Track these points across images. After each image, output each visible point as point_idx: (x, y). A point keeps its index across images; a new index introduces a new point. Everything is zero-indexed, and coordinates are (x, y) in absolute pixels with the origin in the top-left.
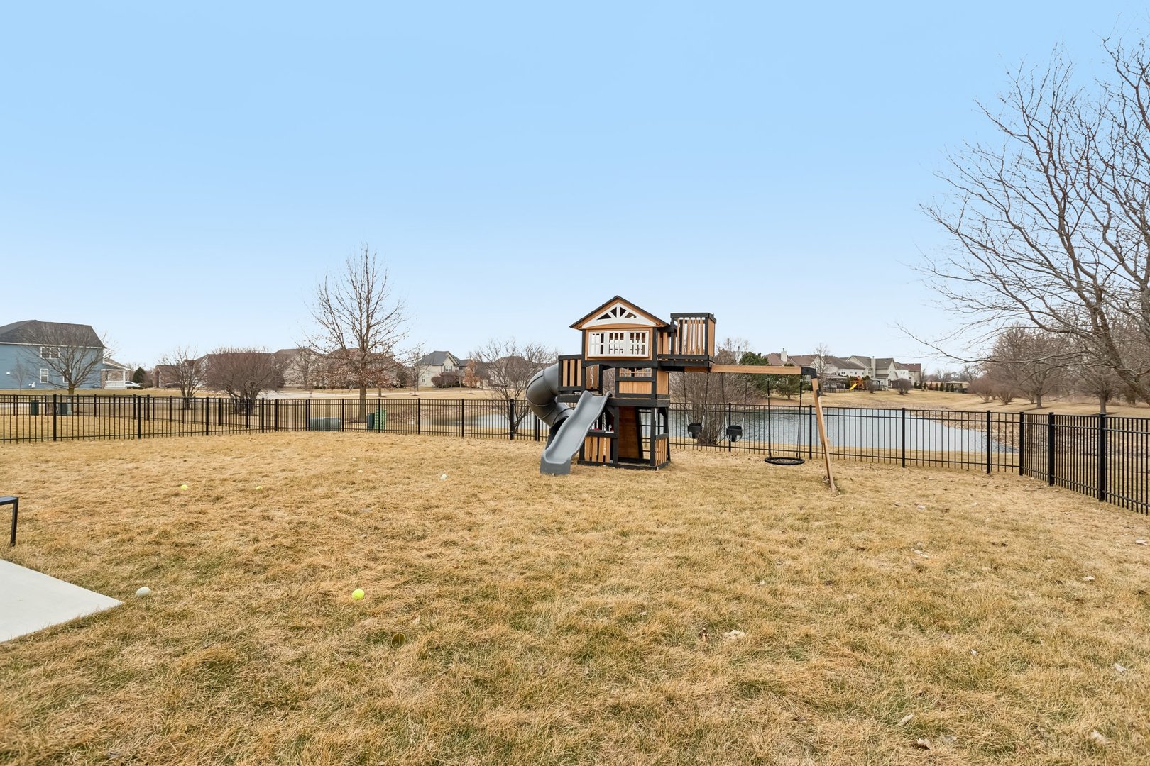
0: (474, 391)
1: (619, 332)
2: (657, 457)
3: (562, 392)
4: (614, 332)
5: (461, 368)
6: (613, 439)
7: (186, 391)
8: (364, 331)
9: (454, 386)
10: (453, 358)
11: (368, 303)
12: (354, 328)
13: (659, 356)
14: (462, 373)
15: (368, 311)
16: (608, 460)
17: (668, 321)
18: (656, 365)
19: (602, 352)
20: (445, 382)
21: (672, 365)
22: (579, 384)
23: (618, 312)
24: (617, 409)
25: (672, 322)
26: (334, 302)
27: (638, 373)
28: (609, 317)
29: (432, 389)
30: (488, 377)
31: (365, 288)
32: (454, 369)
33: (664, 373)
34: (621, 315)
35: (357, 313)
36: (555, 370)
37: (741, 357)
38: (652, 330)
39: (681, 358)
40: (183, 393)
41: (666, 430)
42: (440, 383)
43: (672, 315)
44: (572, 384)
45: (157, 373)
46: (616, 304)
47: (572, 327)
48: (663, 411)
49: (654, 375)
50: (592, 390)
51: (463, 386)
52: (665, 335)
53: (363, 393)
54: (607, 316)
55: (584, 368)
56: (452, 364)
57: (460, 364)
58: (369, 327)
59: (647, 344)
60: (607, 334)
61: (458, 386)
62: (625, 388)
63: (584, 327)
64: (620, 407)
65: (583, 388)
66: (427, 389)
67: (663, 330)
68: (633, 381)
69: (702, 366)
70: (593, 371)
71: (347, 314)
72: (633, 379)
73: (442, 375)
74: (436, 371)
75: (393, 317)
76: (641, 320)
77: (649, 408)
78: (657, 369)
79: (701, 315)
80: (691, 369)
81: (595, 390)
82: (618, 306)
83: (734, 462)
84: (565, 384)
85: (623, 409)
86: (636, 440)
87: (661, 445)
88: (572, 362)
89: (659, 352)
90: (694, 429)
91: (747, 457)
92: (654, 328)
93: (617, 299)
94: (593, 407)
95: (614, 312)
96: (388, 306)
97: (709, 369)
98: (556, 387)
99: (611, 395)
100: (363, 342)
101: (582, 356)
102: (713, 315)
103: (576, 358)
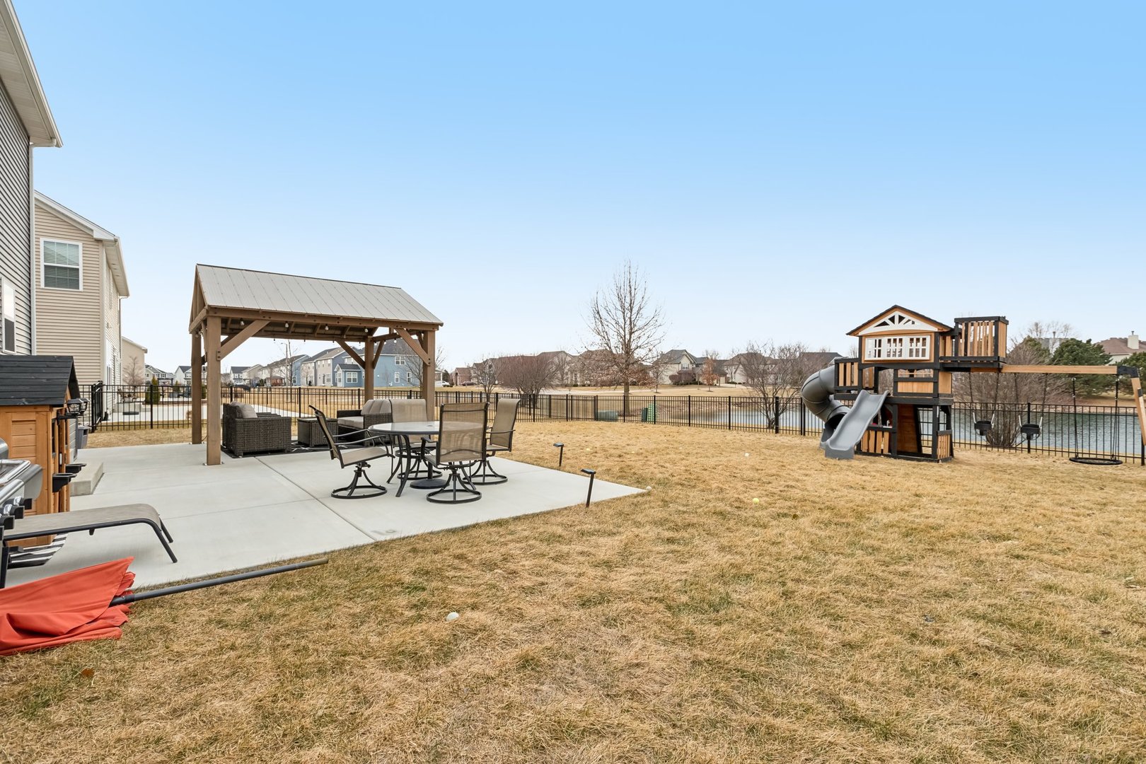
0: (712, 389)
1: (898, 338)
2: (939, 452)
3: (838, 391)
4: (892, 338)
5: (697, 365)
6: (891, 432)
7: (487, 388)
8: (627, 337)
9: (691, 384)
10: (690, 357)
11: (631, 313)
12: (619, 334)
13: (941, 358)
14: (698, 371)
15: (630, 318)
16: (886, 452)
17: (952, 325)
18: (938, 367)
19: (879, 356)
20: (681, 380)
21: (957, 366)
22: (856, 384)
23: (897, 319)
24: (896, 407)
25: (957, 326)
26: (603, 313)
27: (918, 374)
28: (887, 324)
29: (670, 386)
30: (725, 374)
31: (628, 300)
32: (691, 367)
33: (946, 374)
34: (899, 322)
35: (621, 321)
36: (831, 372)
37: (1057, 345)
38: (933, 334)
39: (967, 360)
40: (485, 390)
41: (948, 426)
42: (678, 381)
43: (956, 319)
44: (848, 384)
45: (457, 374)
46: (895, 312)
47: (849, 334)
48: (946, 409)
49: (936, 376)
50: (867, 389)
51: (701, 384)
52: (948, 339)
53: (627, 390)
54: (884, 324)
55: (860, 370)
56: (689, 362)
57: (697, 362)
58: (631, 334)
59: (928, 347)
60: (884, 340)
61: (696, 383)
62: (903, 388)
63: (860, 334)
64: (898, 404)
65: (860, 387)
66: (665, 386)
67: (945, 333)
68: (913, 382)
69: (991, 366)
70: (868, 373)
71: (613, 322)
72: (911, 379)
73: (680, 373)
74: (674, 369)
75: (651, 323)
76: (920, 325)
77: (931, 406)
78: (939, 370)
79: (990, 319)
80: (978, 369)
81: (870, 389)
82: (897, 314)
83: (1031, 462)
84: (841, 384)
85: (902, 407)
86: (914, 436)
87: (943, 441)
88: (849, 365)
89: (941, 354)
90: (982, 427)
91: (1051, 460)
92: (935, 333)
93: (895, 308)
94: (871, 405)
95: (892, 319)
96: (647, 313)
97: (999, 370)
98: (832, 386)
99: (889, 394)
100: (627, 346)
101: (859, 360)
102: (1004, 318)
103: (852, 361)
